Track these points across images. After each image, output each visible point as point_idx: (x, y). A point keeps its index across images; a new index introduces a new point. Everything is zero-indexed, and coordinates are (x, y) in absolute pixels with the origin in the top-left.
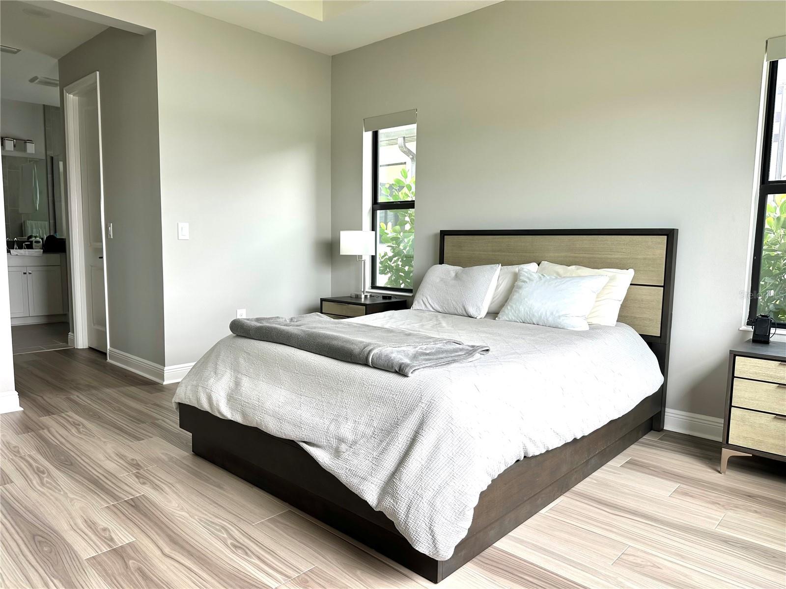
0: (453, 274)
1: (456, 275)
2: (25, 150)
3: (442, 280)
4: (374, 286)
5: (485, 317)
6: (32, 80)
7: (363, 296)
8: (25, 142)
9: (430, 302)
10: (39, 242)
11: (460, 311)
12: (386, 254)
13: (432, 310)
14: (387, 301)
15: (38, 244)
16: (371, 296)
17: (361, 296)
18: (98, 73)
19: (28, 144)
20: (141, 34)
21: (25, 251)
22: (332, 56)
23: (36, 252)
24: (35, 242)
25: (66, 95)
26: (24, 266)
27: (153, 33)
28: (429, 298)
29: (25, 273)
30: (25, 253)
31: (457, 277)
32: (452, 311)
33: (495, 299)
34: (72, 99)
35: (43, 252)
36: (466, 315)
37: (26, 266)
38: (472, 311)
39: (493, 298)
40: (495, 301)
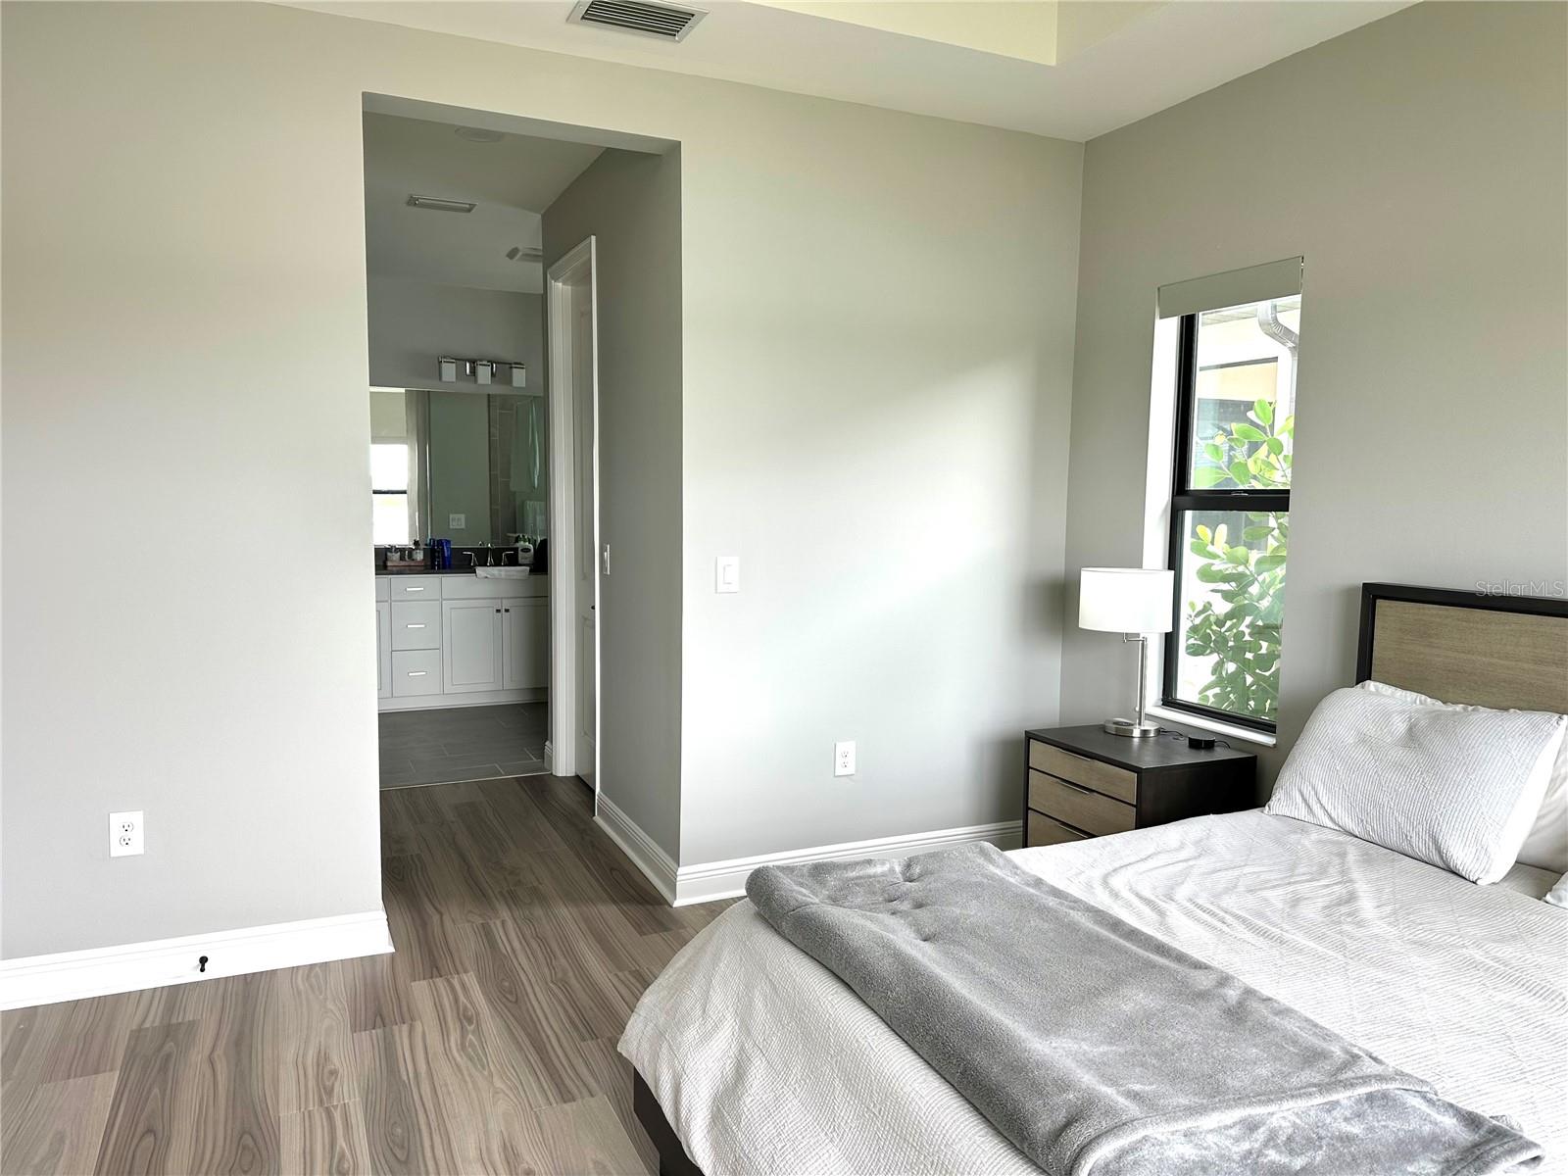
0: (1400, 727)
1: (1410, 729)
2: (509, 381)
3: (1363, 740)
4: (1169, 700)
5: (1505, 879)
6: (512, 254)
7: (1136, 733)
8: (511, 366)
9: (1324, 801)
10: (528, 550)
11: (1421, 847)
12: (1207, 607)
13: (1330, 824)
14: (1202, 757)
15: (526, 555)
16: (1159, 731)
17: (1132, 731)
18: (593, 238)
19: (514, 370)
20: (658, 153)
21: (500, 570)
22: (1087, 142)
23: (518, 571)
24: (522, 550)
25: (551, 283)
26: (495, 598)
27: (676, 146)
28: (1320, 788)
29: (498, 611)
30: (500, 575)
31: (1413, 737)
32: (1393, 839)
33: (1544, 822)
34: (561, 291)
35: (530, 571)
36: (1441, 864)
37: (502, 598)
38: (1460, 855)
39: (1539, 818)
40: (1544, 828)
